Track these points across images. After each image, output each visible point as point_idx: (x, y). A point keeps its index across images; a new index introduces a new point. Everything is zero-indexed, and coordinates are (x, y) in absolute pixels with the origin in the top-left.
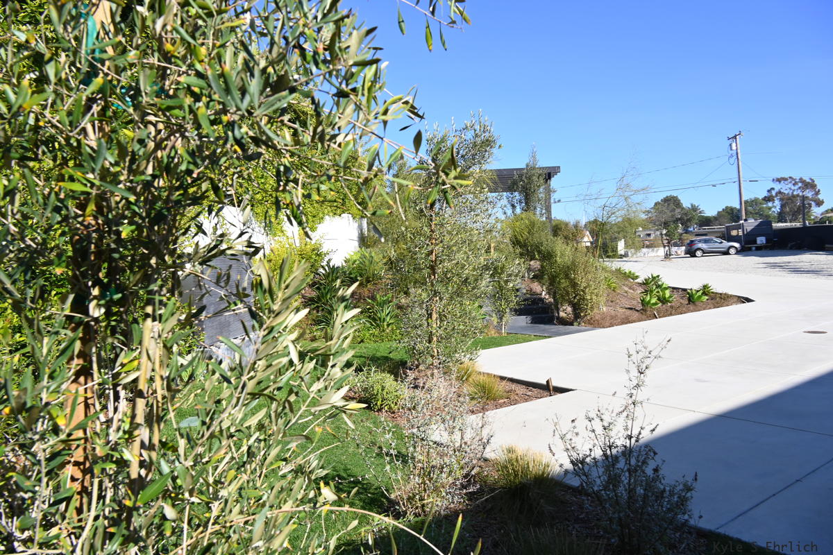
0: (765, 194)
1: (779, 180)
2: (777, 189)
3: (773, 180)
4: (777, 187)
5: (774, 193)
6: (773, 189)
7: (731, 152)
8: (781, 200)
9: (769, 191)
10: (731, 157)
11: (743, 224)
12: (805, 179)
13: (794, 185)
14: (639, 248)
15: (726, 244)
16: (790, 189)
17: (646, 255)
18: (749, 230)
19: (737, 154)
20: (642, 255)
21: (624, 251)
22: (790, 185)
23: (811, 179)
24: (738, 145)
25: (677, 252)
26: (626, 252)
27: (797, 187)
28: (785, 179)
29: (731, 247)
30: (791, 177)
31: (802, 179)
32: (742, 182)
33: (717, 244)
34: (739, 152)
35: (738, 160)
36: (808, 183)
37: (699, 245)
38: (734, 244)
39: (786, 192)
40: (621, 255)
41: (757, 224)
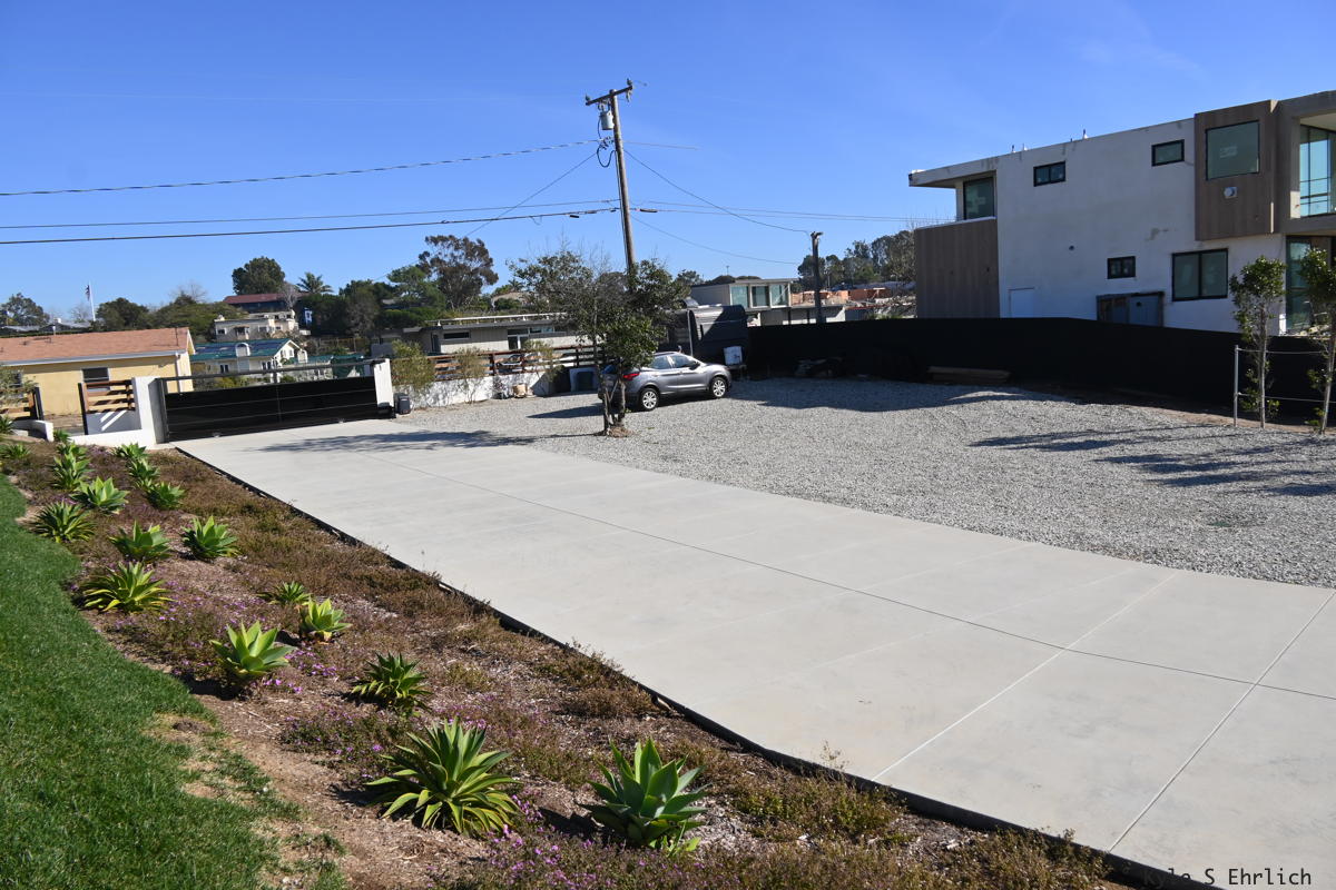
0: (415, 261)
1: (435, 240)
2: (432, 256)
3: (427, 239)
4: (434, 250)
5: (428, 260)
6: (427, 254)
7: (605, 134)
8: (441, 271)
9: (421, 257)
10: (604, 145)
11: (691, 312)
12: (470, 240)
13: (457, 249)
14: (422, 383)
15: (704, 369)
16: (452, 255)
17: (441, 402)
18: (706, 330)
19: (616, 140)
20: (430, 401)
21: (395, 395)
22: (452, 248)
23: (479, 241)
24: (618, 119)
25: (515, 390)
26: (398, 397)
27: (461, 252)
28: (443, 239)
29: (713, 379)
30: (451, 237)
31: (466, 240)
32: (629, 211)
33: (687, 370)
34: (620, 137)
35: (619, 154)
36: (476, 247)
37: (649, 375)
38: (719, 369)
39: (447, 260)
40: (386, 406)
41: (718, 313)
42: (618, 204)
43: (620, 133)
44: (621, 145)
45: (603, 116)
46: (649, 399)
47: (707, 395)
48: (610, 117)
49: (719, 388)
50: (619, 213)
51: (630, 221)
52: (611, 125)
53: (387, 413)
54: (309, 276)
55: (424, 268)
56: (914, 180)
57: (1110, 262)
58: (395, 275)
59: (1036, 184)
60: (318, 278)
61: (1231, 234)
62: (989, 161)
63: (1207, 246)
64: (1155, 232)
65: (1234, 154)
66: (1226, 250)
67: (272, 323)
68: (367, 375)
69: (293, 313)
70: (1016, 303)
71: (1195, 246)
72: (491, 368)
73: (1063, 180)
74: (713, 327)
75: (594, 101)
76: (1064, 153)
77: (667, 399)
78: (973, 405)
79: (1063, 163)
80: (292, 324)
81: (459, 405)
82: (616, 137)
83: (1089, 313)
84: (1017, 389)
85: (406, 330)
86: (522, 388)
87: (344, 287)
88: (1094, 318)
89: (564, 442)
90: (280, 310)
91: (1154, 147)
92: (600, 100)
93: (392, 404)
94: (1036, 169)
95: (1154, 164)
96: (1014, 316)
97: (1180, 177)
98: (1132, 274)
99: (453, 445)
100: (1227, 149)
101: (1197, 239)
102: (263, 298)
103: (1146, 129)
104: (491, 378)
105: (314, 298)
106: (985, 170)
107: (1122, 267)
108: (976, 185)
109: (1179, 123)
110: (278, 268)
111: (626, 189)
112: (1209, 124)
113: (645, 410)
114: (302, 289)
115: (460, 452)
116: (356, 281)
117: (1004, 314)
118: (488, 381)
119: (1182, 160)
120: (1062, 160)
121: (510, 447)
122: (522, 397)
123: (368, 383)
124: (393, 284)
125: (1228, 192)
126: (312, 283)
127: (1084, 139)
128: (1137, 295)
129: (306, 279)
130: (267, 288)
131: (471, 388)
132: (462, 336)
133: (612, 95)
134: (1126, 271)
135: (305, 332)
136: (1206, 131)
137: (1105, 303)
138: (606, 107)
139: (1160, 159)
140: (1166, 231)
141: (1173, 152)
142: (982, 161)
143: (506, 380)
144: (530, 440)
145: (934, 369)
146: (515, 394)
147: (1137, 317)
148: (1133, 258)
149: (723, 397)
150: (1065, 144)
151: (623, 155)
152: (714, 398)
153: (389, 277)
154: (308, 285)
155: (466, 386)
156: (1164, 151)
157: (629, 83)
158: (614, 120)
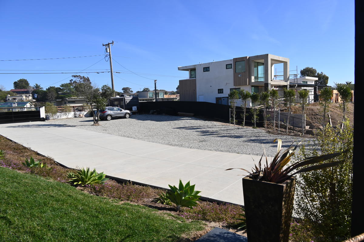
0: (68, 82)
1: (75, 76)
2: (74, 80)
3: (72, 76)
4: (74, 79)
5: (72, 82)
6: (72, 80)
7: (107, 53)
9: (70, 81)
10: (107, 56)
11: (124, 98)
12: (85, 77)
13: (81, 79)
14: (54, 113)
15: (124, 111)
16: (79, 81)
17: (59, 118)
18: (128, 102)
19: (110, 55)
20: (56, 117)
21: (46, 115)
22: (79, 79)
23: (88, 77)
24: (110, 50)
25: (80, 115)
26: (46, 116)
27: (82, 80)
28: (77, 76)
29: (126, 113)
30: (79, 76)
31: (84, 77)
32: (113, 72)
33: (119, 111)
34: (111, 54)
35: (110, 58)
36: (86, 79)
37: (109, 112)
38: (128, 111)
39: (78, 82)
40: (43, 118)
41: (131, 98)
42: (110, 71)
43: (111, 53)
44: (111, 56)
45: (106, 49)
46: (109, 118)
47: (124, 117)
48: (108, 49)
49: (127, 116)
50: (110, 73)
51: (113, 75)
52: (108, 51)
53: (43, 120)
54: (37, 85)
55: (71, 84)
56: (179, 69)
57: (219, 90)
58: (62, 85)
59: (204, 71)
60: (39, 85)
61: (240, 85)
62: (194, 66)
63: (237, 87)
64: (227, 84)
65: (241, 67)
66: (240, 88)
67: (24, 97)
68: (38, 110)
69: (31, 95)
70: (200, 98)
71: (234, 87)
72: (74, 110)
73: (209, 71)
74: (130, 101)
75: (105, 45)
76: (209, 65)
77: (113, 118)
78: (181, 121)
79: (209, 67)
80: (30, 98)
81: (64, 119)
82: (110, 54)
83: (215, 102)
84: (193, 118)
85: (57, 100)
86: (81, 115)
87: (47, 88)
88: (215, 103)
89: (83, 126)
90: (27, 94)
91: (226, 65)
92: (106, 45)
93: (45, 118)
94: (204, 68)
95: (226, 69)
96: (200, 101)
97: (231, 71)
98: (223, 93)
99: (55, 127)
100: (239, 67)
101: (234, 86)
102: (22, 90)
103: (225, 61)
104: (74, 112)
105: (37, 91)
106: (194, 67)
107: (221, 91)
108: (192, 70)
109: (231, 60)
110: (28, 82)
111: (112, 67)
112: (236, 60)
113: (108, 120)
114: (35, 88)
115: (57, 128)
116: (51, 86)
117: (198, 101)
118: (72, 113)
119: (232, 68)
120: (209, 66)
121: (69, 127)
122: (81, 117)
123: (38, 112)
124: (61, 88)
125: (239, 76)
126: (37, 86)
127: (213, 62)
128: (223, 97)
129: (35, 85)
130: (24, 87)
131: (68, 115)
132: (73, 102)
133: (109, 44)
134: (221, 92)
135: (34, 100)
136: (236, 62)
137: (218, 99)
138: (107, 47)
139: (228, 68)
140: (229, 83)
141: (230, 66)
142: (193, 65)
143: (78, 113)
144: (75, 126)
145: (179, 113)
146: (80, 116)
147: (224, 103)
148: (223, 89)
149: (128, 118)
150: (209, 63)
151: (111, 59)
152: (126, 118)
153: (60, 86)
154: (36, 87)
155: (66, 114)
156: (228, 66)
157: (113, 41)
158: (109, 50)
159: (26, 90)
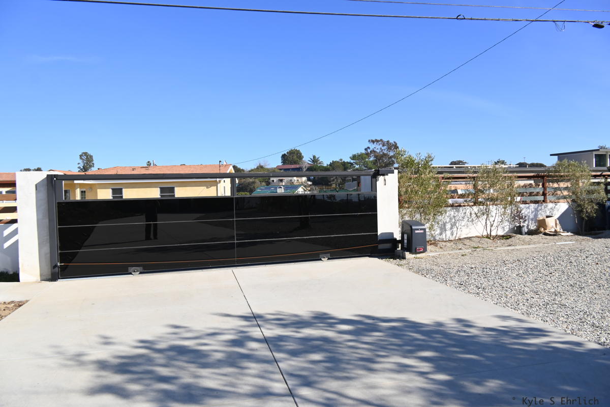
0: (363, 151)
1: (373, 142)
2: (371, 149)
3: (369, 141)
4: (372, 146)
5: (369, 151)
8: (376, 157)
9: (366, 149)
12: (390, 142)
16: (381, 149)
22: (381, 146)
23: (395, 142)
25: (542, 224)
26: (407, 229)
27: (385, 147)
28: (377, 141)
30: (381, 140)
36: (393, 145)
39: (378, 151)
40: (390, 239)
54: (314, 157)
55: (368, 155)
58: (353, 157)
60: (318, 158)
86: (550, 223)
87: (329, 164)
93: (398, 236)
102: (293, 166)
105: (315, 167)
110: (301, 154)
114: (310, 163)
116: (335, 160)
124: (352, 161)
126: (315, 160)
130: (295, 163)
135: (310, 183)
143: (529, 210)
146: (539, 229)
153: (350, 158)
159: (298, 166)
